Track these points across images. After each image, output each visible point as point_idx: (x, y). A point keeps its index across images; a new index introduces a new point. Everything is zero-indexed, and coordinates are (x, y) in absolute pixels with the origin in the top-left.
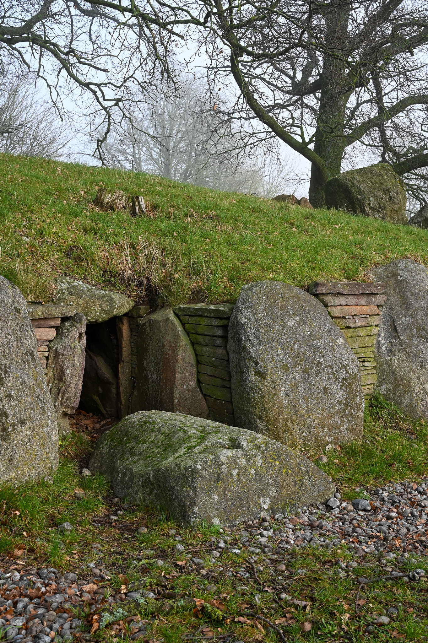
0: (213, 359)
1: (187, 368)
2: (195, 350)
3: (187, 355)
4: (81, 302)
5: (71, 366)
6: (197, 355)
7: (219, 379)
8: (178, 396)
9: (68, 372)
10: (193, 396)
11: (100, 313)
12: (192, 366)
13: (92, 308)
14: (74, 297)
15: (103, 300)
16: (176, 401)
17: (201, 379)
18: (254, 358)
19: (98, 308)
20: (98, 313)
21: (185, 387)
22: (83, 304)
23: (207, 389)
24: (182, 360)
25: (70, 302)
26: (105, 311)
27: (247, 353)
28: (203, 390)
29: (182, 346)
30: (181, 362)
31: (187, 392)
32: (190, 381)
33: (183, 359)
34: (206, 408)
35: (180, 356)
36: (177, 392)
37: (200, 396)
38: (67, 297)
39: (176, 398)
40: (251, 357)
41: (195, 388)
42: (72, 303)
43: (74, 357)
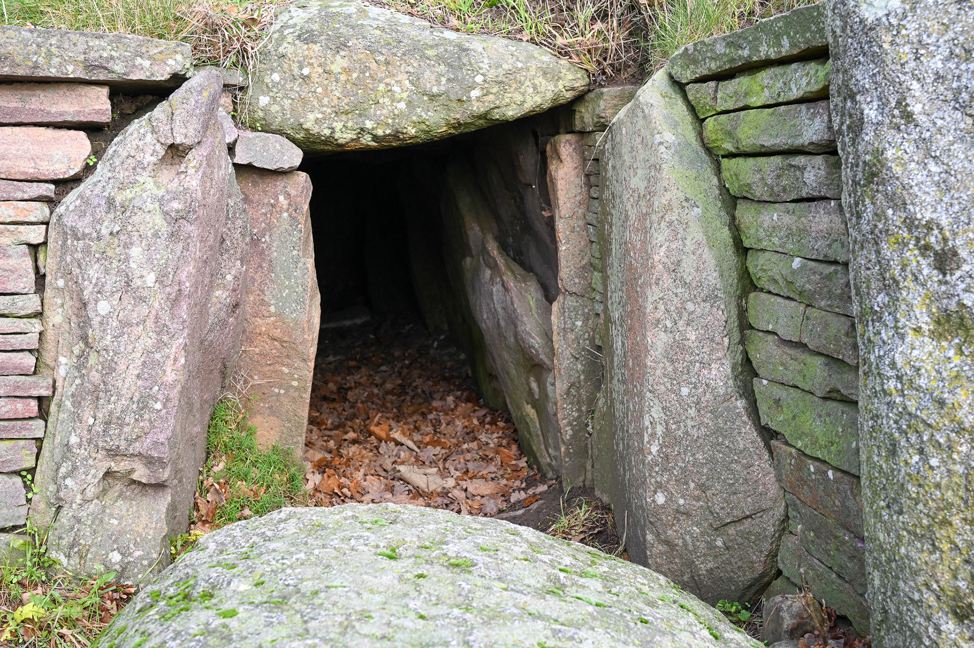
0: (797, 263)
1: (690, 306)
2: (735, 228)
3: (690, 246)
4: (338, 64)
5: (111, 282)
6: (742, 251)
7: (819, 361)
8: (660, 430)
9: (104, 307)
10: (718, 431)
11: (409, 103)
12: (711, 298)
13: (382, 87)
14: (316, 47)
15: (424, 57)
16: (654, 449)
17: (757, 357)
18: (929, 226)
19: (402, 88)
20: (402, 106)
21: (685, 391)
22: (347, 71)
23: (777, 402)
24: (668, 270)
25: (301, 68)
26: (433, 97)
27: (891, 199)
28: (763, 408)
29: (669, 208)
30: (667, 281)
31: (692, 412)
32: (705, 365)
33: (674, 269)
34: (773, 490)
35: (659, 256)
36: (656, 412)
37: (748, 435)
38: (291, 49)
39: (653, 435)
40: (910, 223)
41: (727, 398)
42: (306, 71)
43: (127, 246)
